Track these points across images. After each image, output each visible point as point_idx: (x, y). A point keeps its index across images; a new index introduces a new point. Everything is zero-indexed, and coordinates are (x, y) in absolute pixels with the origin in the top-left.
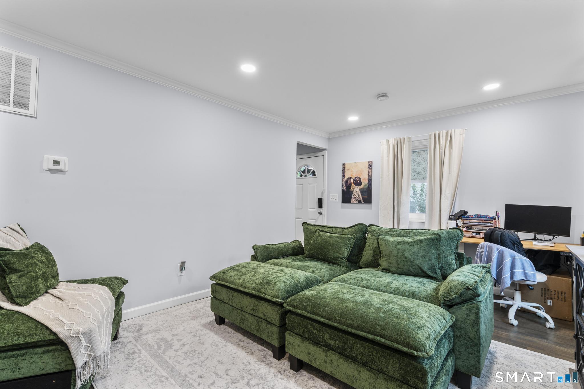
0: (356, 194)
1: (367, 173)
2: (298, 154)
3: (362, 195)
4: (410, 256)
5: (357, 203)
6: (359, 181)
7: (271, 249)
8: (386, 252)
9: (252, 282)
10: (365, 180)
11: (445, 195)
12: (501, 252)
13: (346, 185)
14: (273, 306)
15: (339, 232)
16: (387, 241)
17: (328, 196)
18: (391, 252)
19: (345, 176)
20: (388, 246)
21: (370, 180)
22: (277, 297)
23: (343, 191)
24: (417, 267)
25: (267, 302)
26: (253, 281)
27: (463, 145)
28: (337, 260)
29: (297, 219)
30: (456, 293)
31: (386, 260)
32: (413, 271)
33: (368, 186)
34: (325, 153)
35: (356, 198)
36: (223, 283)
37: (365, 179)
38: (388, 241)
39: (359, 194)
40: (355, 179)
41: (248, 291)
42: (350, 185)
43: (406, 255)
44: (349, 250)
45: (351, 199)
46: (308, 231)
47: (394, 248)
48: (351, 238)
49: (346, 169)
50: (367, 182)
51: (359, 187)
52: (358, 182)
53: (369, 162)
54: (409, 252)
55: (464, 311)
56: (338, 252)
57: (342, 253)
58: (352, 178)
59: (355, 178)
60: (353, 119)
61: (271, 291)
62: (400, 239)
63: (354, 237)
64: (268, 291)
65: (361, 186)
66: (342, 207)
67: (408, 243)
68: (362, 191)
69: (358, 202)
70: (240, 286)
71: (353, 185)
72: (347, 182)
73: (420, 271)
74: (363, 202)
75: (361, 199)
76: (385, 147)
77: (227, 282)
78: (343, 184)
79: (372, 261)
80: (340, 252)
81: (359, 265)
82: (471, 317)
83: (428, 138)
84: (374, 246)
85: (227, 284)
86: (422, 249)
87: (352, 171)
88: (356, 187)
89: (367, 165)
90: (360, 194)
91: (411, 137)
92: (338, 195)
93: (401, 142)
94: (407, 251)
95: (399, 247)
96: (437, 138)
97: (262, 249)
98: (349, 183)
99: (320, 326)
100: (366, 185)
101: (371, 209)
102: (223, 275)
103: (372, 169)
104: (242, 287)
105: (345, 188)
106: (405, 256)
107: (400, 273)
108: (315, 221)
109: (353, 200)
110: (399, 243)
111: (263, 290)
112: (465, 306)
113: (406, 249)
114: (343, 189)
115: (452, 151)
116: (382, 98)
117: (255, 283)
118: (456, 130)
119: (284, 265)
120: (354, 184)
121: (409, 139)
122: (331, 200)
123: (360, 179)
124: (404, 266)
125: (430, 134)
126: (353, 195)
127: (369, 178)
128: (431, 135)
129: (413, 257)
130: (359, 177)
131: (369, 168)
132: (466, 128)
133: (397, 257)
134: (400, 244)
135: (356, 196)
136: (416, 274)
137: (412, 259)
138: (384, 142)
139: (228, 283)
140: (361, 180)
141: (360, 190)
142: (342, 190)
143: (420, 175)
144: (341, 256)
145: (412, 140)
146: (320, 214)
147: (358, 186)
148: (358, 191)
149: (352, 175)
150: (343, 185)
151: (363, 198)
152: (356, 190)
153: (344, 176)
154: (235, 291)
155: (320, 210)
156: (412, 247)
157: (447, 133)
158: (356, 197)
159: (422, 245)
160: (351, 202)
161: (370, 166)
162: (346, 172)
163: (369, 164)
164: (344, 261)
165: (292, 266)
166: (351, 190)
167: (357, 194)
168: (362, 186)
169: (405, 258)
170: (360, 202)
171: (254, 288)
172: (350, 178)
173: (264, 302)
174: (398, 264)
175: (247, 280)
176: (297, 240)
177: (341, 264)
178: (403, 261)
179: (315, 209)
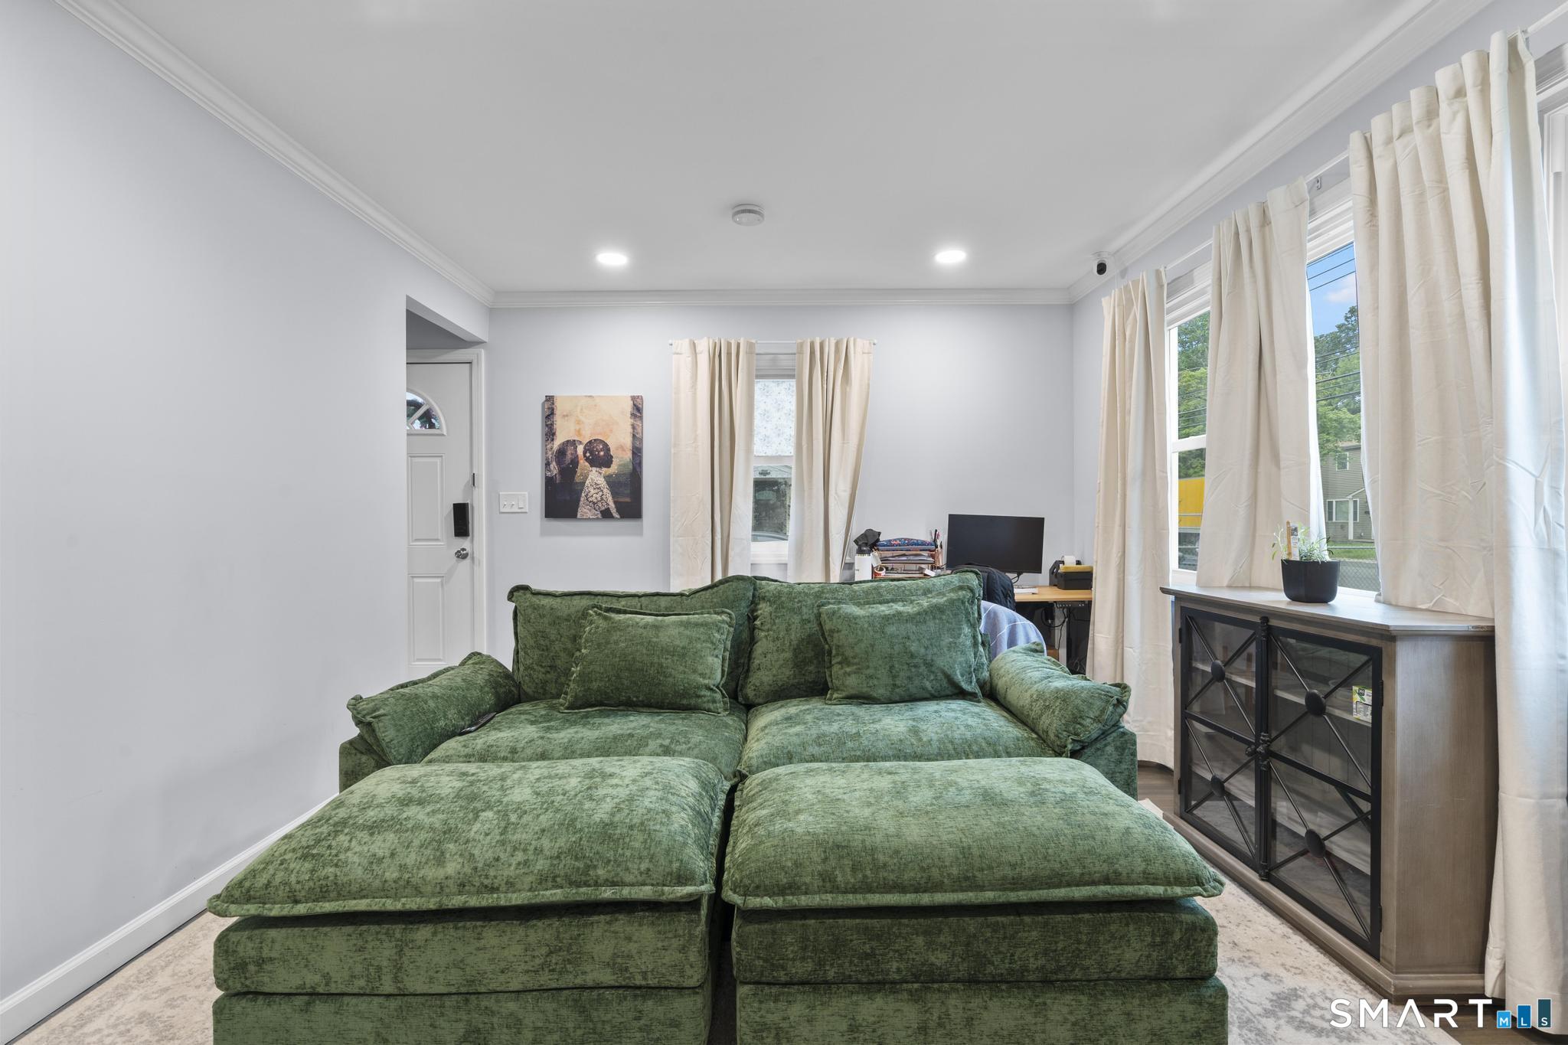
0: (592, 491)
1: (630, 430)
2: (411, 346)
3: (614, 494)
4: (923, 650)
5: (598, 518)
6: (602, 453)
7: (432, 704)
8: (857, 650)
9: (520, 856)
10: (624, 450)
11: (836, 493)
12: (992, 615)
13: (559, 463)
14: (658, 918)
15: (666, 608)
16: (851, 620)
17: (494, 498)
18: (872, 646)
19: (554, 434)
20: (860, 633)
21: (637, 452)
22: (682, 879)
23: (549, 482)
24: (940, 676)
25: (620, 912)
26: (525, 850)
27: (869, 380)
28: (699, 697)
29: (416, 580)
30: (1096, 720)
31: (858, 672)
32: (930, 689)
33: (631, 467)
34: (478, 356)
35: (594, 503)
36: (328, 907)
37: (622, 448)
38: (855, 619)
39: (605, 490)
40: (590, 446)
41: (516, 899)
42: (575, 462)
43: (913, 649)
44: (724, 659)
45: (577, 506)
46: (542, 616)
47: (877, 636)
48: (723, 621)
49: (558, 412)
50: (628, 456)
51: (604, 470)
52: (599, 455)
53: (633, 398)
54: (919, 640)
55: (1111, 754)
56: (695, 671)
57: (708, 671)
58: (580, 443)
59: (590, 442)
60: (612, 259)
61: (643, 867)
62: (883, 609)
63: (728, 619)
64: (627, 869)
65: (609, 467)
66: (544, 533)
67: (911, 618)
68: (613, 483)
69: (600, 516)
70: (454, 889)
71: (583, 463)
72: (561, 453)
73: (945, 683)
74: (616, 515)
75: (612, 505)
76: (686, 359)
77: (361, 894)
78: (547, 459)
79: (791, 682)
80: (700, 668)
81: (746, 698)
82: (1124, 766)
83: (795, 351)
84: (793, 637)
85: (362, 905)
86: (946, 628)
87: (579, 422)
88: (594, 469)
89: (628, 407)
90: (607, 492)
91: (754, 341)
92: (530, 493)
93: (729, 354)
94: (913, 637)
95: (891, 629)
96: (816, 355)
97: (399, 709)
98: (569, 456)
99: (889, 921)
100: (624, 465)
101: (640, 533)
102: (313, 871)
103: (641, 418)
104: (469, 893)
105: (555, 472)
106: (911, 652)
107: (898, 698)
108: (439, 580)
109: (584, 510)
110: (887, 619)
111: (600, 872)
112: (1109, 743)
113: (911, 635)
114: (549, 474)
115: (848, 389)
116: (745, 217)
117: (538, 851)
118: (859, 340)
119: (529, 752)
120: (587, 459)
121: (751, 346)
122: (502, 510)
123: (606, 445)
124: (910, 678)
125: (799, 341)
126: (583, 495)
127: (633, 444)
128: (801, 345)
129: (930, 652)
130: (602, 441)
131: (633, 415)
132: (876, 341)
133: (891, 657)
134: (890, 621)
135: (595, 496)
136: (936, 694)
137: (929, 658)
138: (684, 345)
139: (364, 897)
140: (609, 450)
141: (608, 478)
142: (546, 477)
143: (768, 442)
144: (706, 681)
145: (757, 351)
146: (461, 555)
147: (600, 465)
148: (602, 481)
149: (579, 432)
150: (548, 464)
151: (615, 503)
152: (595, 480)
153: (550, 434)
154: (411, 923)
155: (464, 543)
156: (924, 627)
157: (837, 344)
158: (593, 499)
159: (944, 617)
160: (579, 516)
161: (637, 410)
162: (559, 423)
163: (634, 405)
164: (718, 696)
165: (566, 748)
166: (578, 479)
167: (596, 491)
168: (614, 469)
169: (912, 656)
170: (606, 514)
171: (546, 879)
172: (573, 443)
173: (608, 918)
174: (894, 677)
175: (483, 852)
176: (480, 654)
177: (711, 706)
178: (905, 667)
179: (437, 540)
